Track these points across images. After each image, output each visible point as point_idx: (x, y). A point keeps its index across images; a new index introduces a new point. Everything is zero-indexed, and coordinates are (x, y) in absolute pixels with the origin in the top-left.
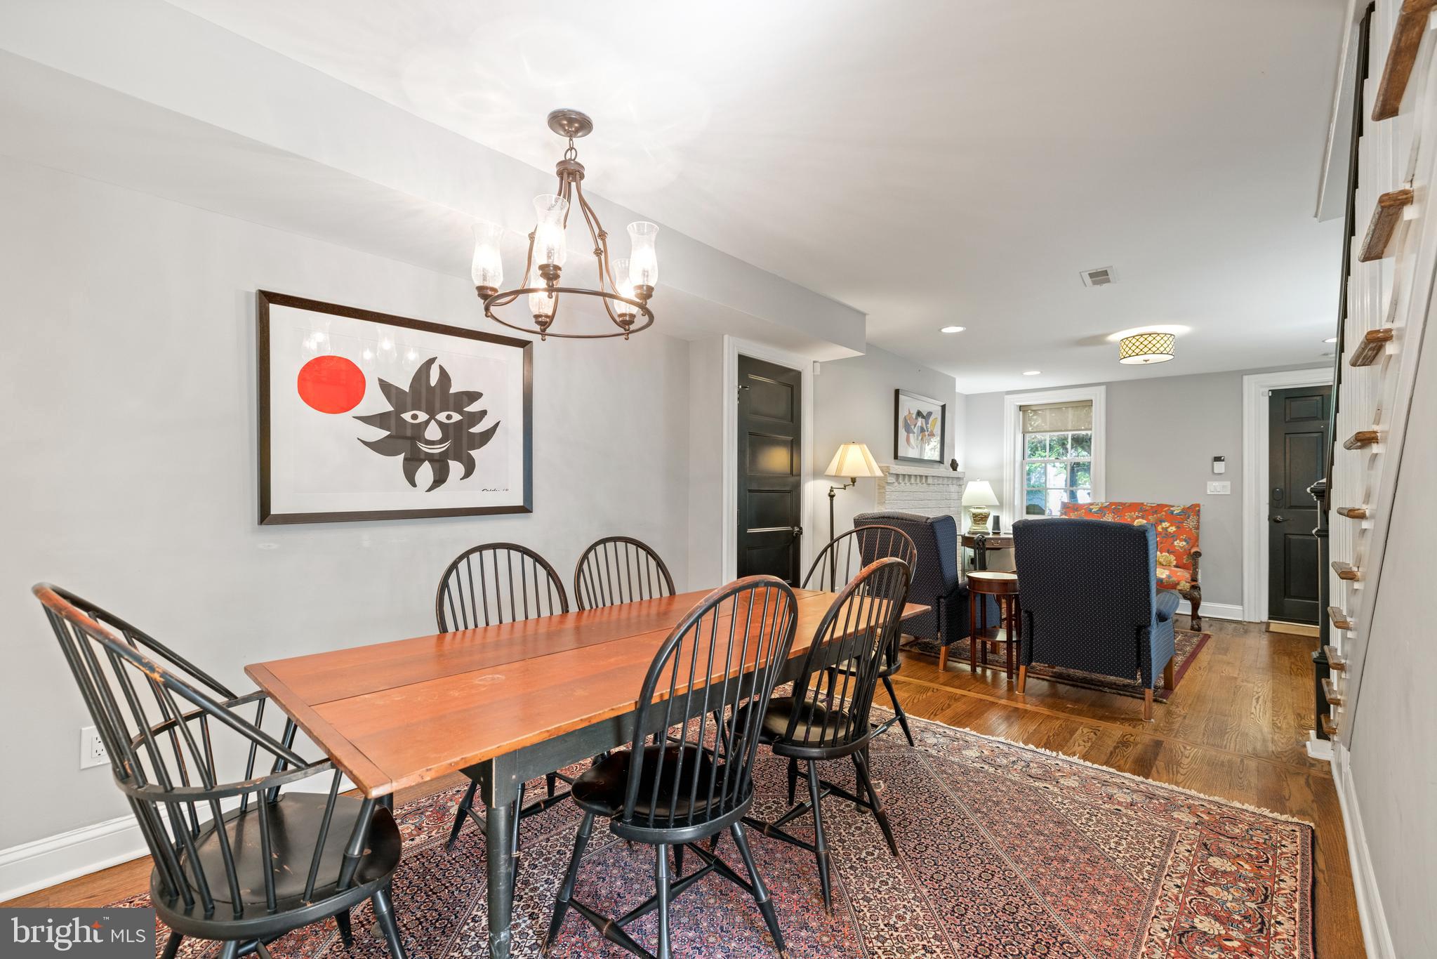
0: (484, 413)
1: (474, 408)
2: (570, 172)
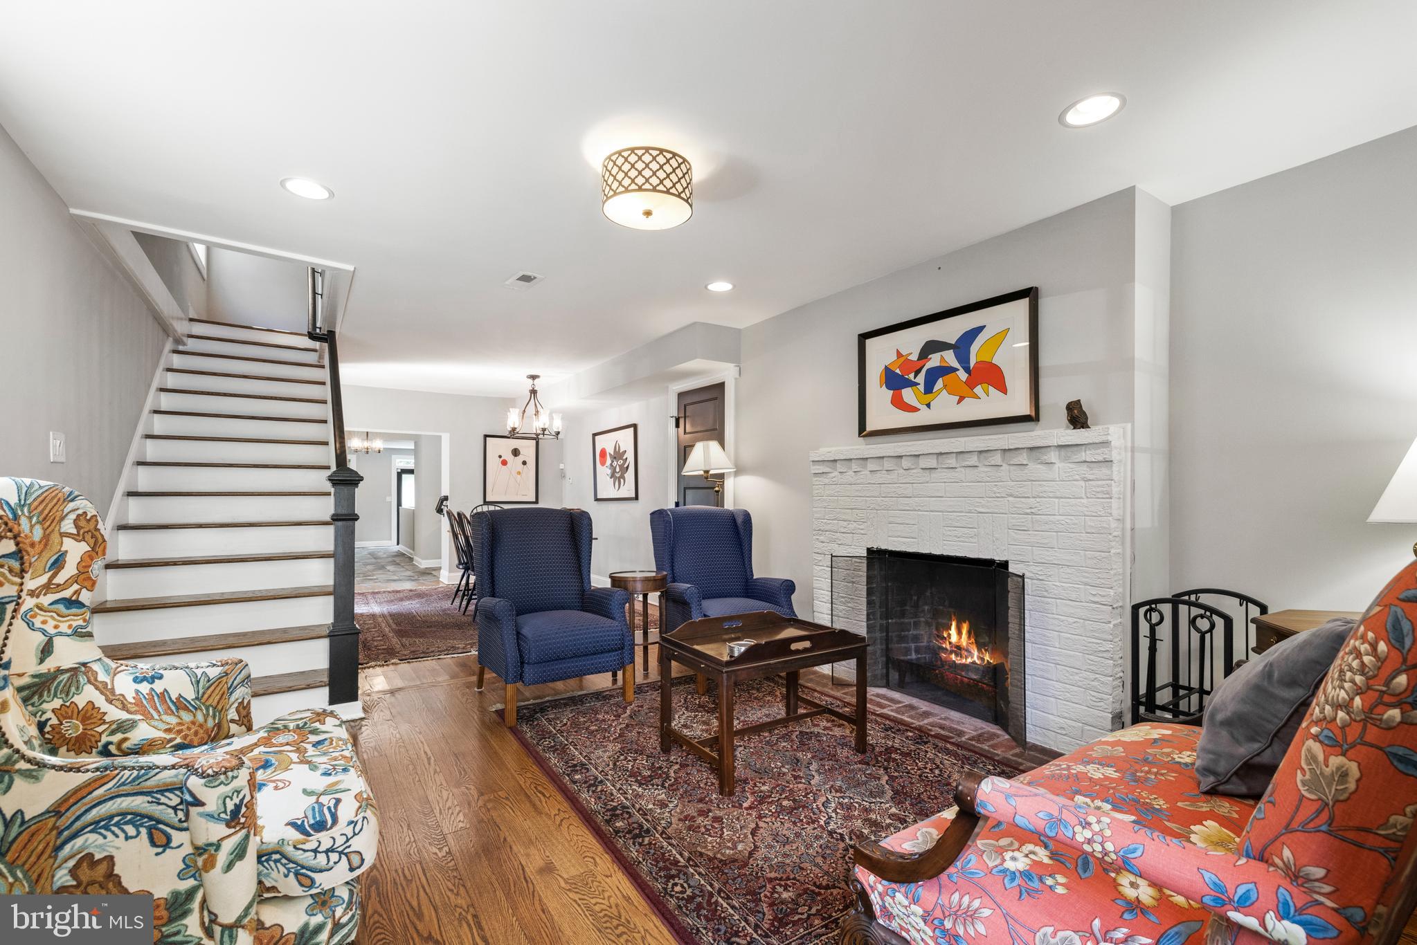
0: (625, 459)
2: (534, 392)
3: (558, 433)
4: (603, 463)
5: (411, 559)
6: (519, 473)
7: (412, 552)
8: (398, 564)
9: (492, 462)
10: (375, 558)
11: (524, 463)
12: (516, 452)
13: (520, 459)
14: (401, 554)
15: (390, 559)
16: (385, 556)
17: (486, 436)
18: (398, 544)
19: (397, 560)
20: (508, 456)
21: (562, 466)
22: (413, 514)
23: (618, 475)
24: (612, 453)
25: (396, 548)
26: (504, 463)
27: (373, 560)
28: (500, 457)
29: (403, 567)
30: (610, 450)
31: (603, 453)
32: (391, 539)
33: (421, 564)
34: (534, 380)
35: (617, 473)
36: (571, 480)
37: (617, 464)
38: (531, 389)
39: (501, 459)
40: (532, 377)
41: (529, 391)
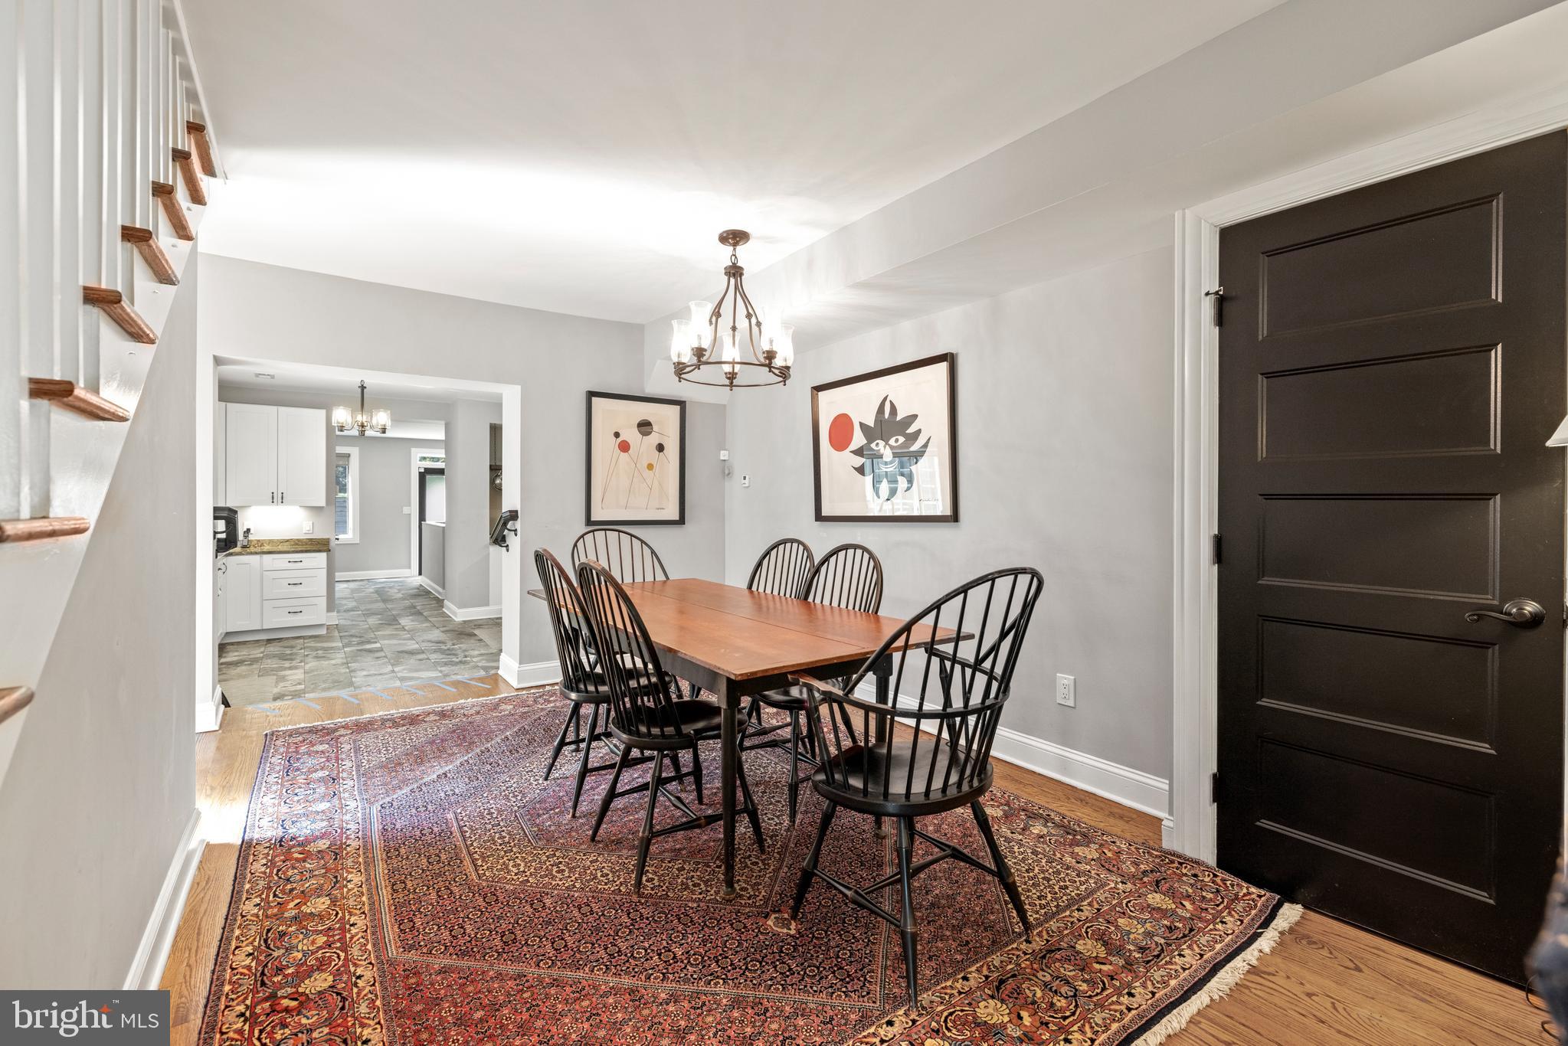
0: (919, 431)
1: (911, 430)
2: (735, 271)
4: (840, 445)
5: (440, 603)
6: (650, 467)
7: (440, 590)
8: (420, 613)
9: (602, 444)
10: (384, 601)
11: (659, 448)
12: (645, 427)
13: (653, 439)
14: (423, 593)
15: (407, 603)
16: (400, 595)
17: (591, 394)
18: (420, 574)
19: (419, 603)
20: (631, 435)
21: (724, 455)
22: (442, 533)
23: (887, 469)
24: (871, 423)
25: (418, 580)
26: (624, 447)
27: (381, 605)
28: (617, 435)
29: (426, 619)
30: (864, 416)
31: (843, 425)
32: (410, 568)
33: (455, 614)
34: (735, 245)
35: (886, 463)
36: (747, 481)
37: (889, 445)
38: (730, 266)
39: (619, 440)
40: (734, 238)
41: (724, 271)
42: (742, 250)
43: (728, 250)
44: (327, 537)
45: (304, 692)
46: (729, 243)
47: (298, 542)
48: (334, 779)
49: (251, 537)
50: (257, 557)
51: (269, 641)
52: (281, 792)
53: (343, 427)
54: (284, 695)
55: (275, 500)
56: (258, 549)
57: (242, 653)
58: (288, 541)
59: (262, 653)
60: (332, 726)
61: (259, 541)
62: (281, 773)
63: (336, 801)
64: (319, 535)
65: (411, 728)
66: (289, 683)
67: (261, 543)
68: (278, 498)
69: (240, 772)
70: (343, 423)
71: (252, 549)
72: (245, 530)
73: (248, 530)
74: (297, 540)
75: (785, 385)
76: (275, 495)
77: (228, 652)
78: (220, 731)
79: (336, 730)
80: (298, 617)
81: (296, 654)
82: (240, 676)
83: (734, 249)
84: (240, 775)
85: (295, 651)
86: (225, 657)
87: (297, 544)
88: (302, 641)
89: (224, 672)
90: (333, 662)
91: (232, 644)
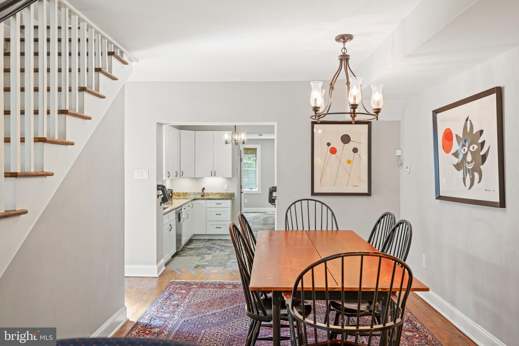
0: (484, 142)
2: (344, 58)
3: (378, 111)
4: (447, 149)
6: (349, 162)
9: (321, 151)
11: (355, 150)
12: (346, 139)
13: (351, 146)
17: (314, 123)
20: (337, 144)
21: (398, 153)
23: (470, 167)
24: (461, 135)
26: (333, 151)
28: (329, 144)
30: (458, 131)
31: (448, 135)
34: (344, 42)
35: (469, 163)
36: (408, 170)
37: (470, 150)
38: (341, 56)
39: (330, 147)
40: (344, 39)
41: (338, 58)
42: (348, 44)
43: (341, 45)
44: (233, 192)
45: (207, 266)
46: (341, 41)
47: (222, 194)
48: (178, 306)
49: (205, 191)
50: (204, 201)
51: (209, 240)
52: (159, 307)
53: (227, 142)
54: (199, 266)
55: (212, 175)
56: (208, 197)
57: (197, 245)
58: (218, 194)
59: (203, 245)
60: (193, 283)
61: (208, 193)
62: (164, 299)
63: (172, 314)
64: (230, 191)
65: (219, 290)
66: (204, 261)
67: (208, 194)
68: (213, 174)
69: (154, 295)
70: (227, 140)
71: (205, 197)
72: (203, 188)
73: (204, 188)
74: (222, 193)
75: (377, 120)
76: (212, 172)
77: (192, 243)
78: (158, 278)
79: (193, 285)
80: (220, 230)
81: (214, 247)
82: (191, 255)
83: (344, 44)
84: (153, 297)
85: (215, 246)
86: (190, 245)
87: (222, 195)
88: (220, 241)
89: (187, 252)
90: (225, 253)
91: (196, 240)
